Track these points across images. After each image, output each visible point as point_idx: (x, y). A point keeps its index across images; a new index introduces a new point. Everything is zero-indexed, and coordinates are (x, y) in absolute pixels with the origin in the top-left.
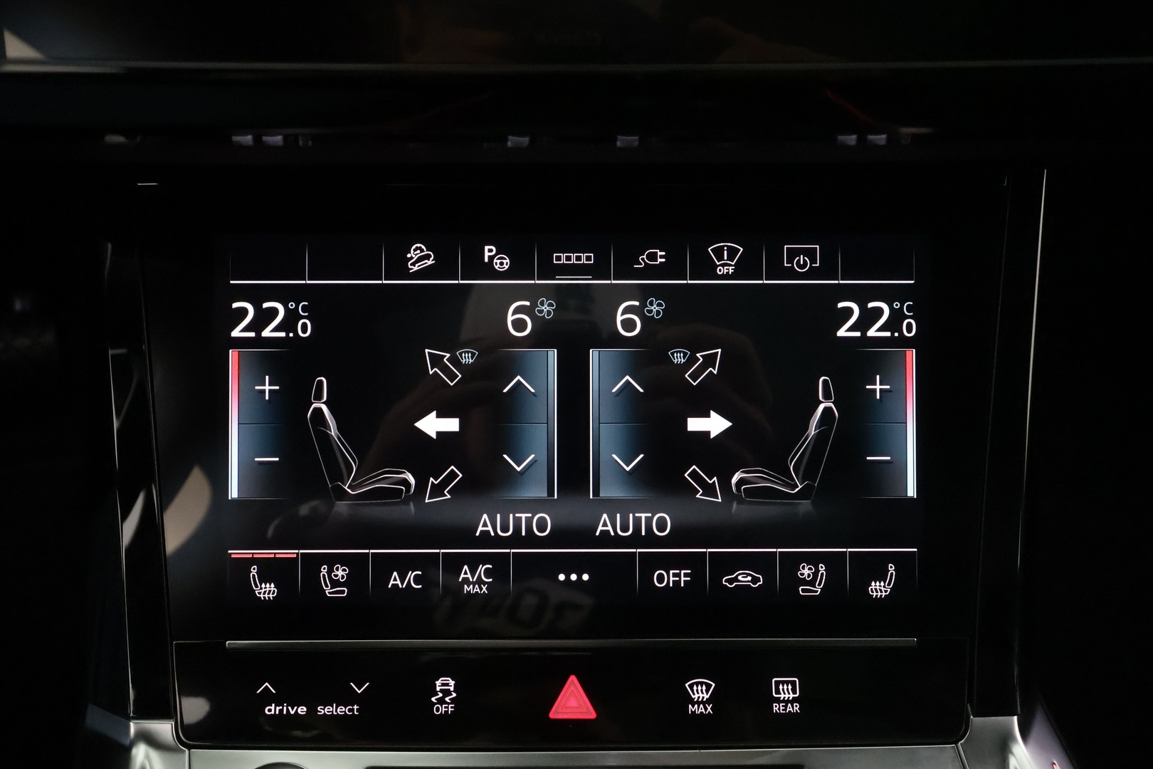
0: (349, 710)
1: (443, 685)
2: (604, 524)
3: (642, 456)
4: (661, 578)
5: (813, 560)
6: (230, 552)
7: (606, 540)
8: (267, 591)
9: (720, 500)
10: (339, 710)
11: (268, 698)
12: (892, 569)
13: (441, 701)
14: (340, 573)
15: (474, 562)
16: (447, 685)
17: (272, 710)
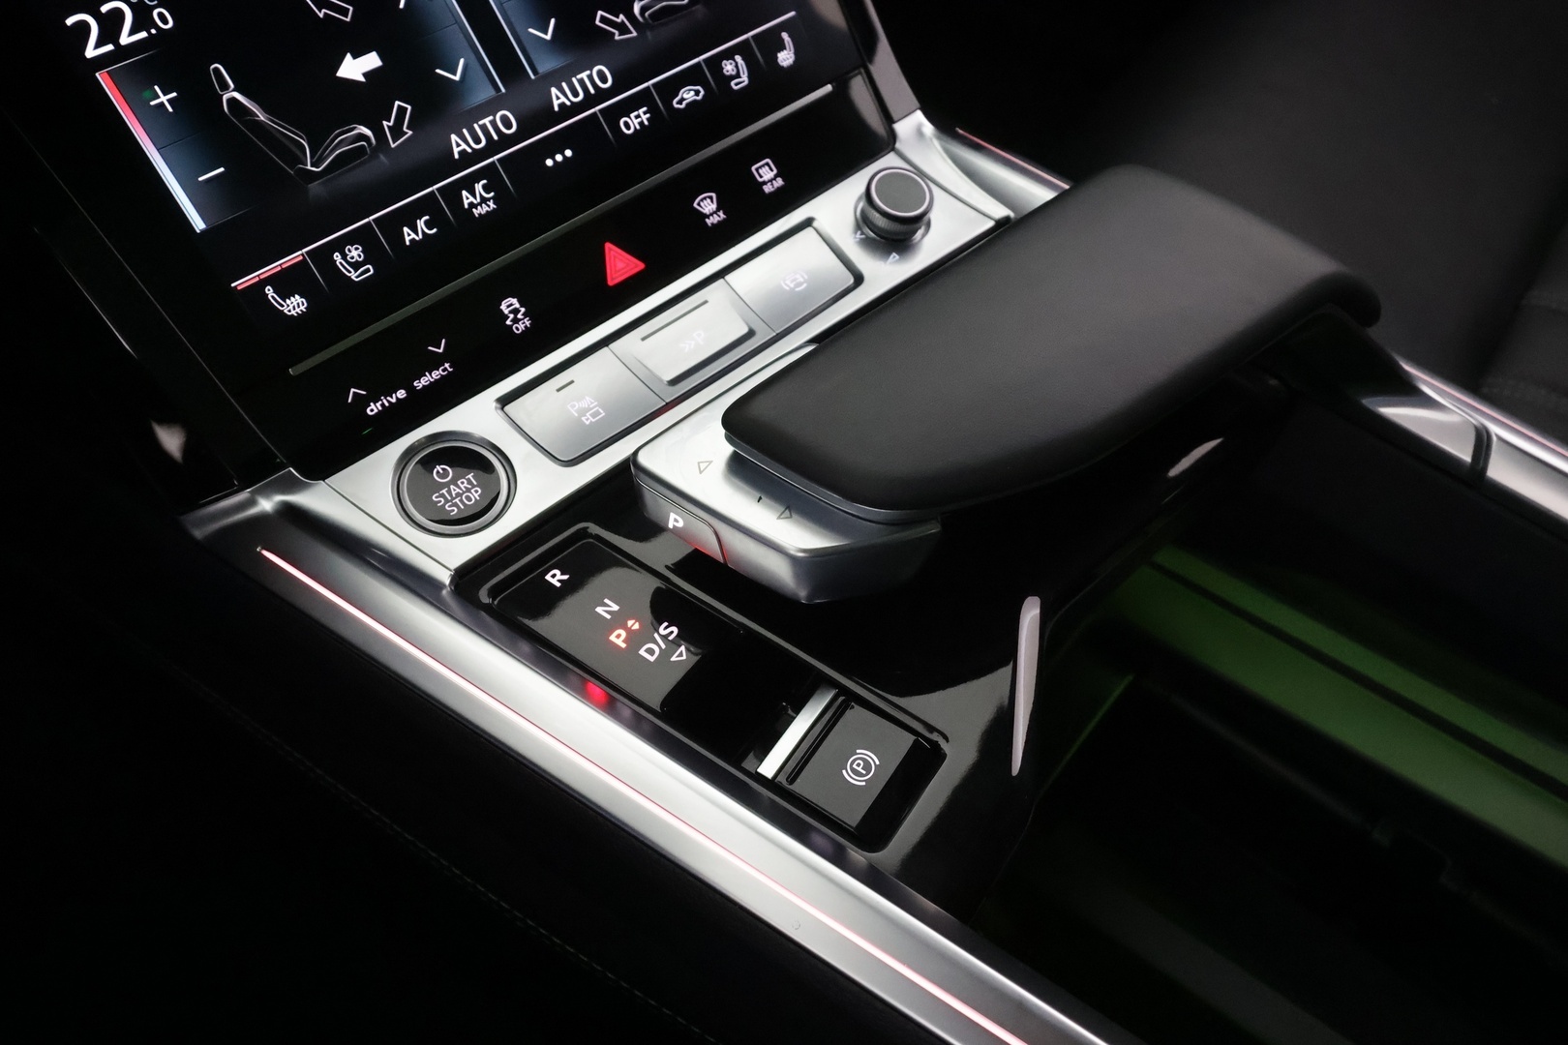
0: (444, 371)
1: (508, 306)
2: (558, 98)
3: (553, 21)
4: (627, 126)
5: (728, 55)
6: (233, 285)
7: (567, 111)
8: (295, 305)
9: (635, 34)
10: (433, 376)
11: (362, 402)
12: (785, 35)
13: (516, 321)
14: (355, 253)
15: (468, 183)
16: (511, 305)
17: (373, 409)
